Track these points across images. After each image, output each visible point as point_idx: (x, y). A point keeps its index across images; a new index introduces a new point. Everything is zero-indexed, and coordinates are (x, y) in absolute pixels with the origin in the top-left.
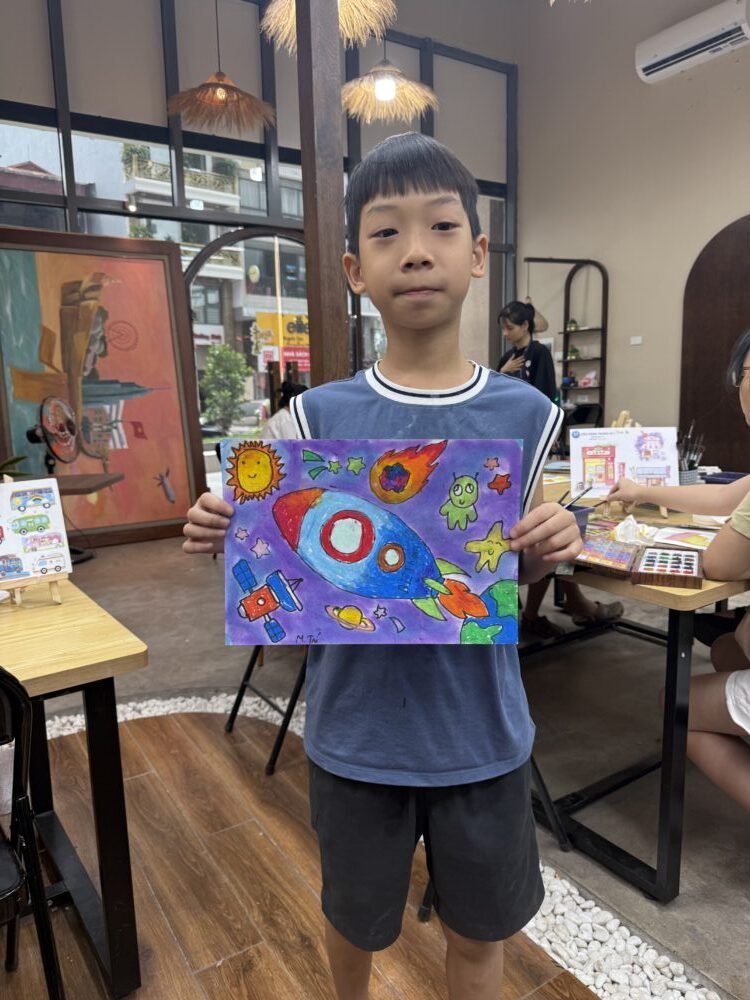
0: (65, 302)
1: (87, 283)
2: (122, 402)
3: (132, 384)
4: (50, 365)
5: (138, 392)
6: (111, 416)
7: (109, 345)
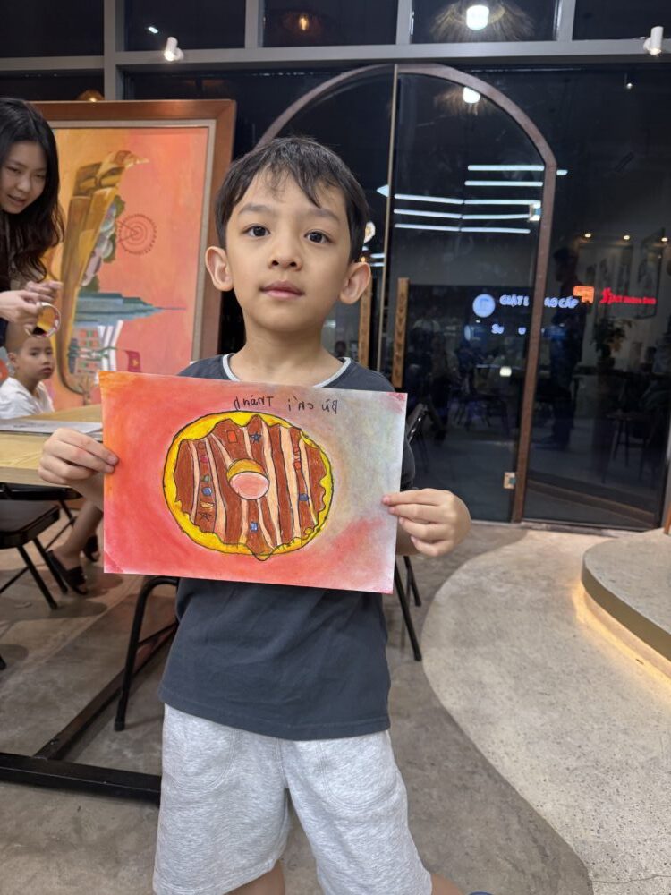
0: (77, 191)
1: (106, 165)
2: (120, 323)
3: (136, 300)
5: (143, 311)
6: (103, 340)
7: (118, 245)
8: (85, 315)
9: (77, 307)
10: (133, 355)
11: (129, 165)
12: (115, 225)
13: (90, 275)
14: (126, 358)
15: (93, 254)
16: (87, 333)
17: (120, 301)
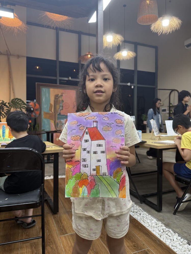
0: (55, 99)
1: (60, 95)
2: (65, 119)
4: (51, 111)
6: (63, 122)
7: (63, 107)
8: (58, 118)
11: (64, 95)
12: (62, 104)
13: (59, 112)
16: (60, 121)
17: (65, 116)
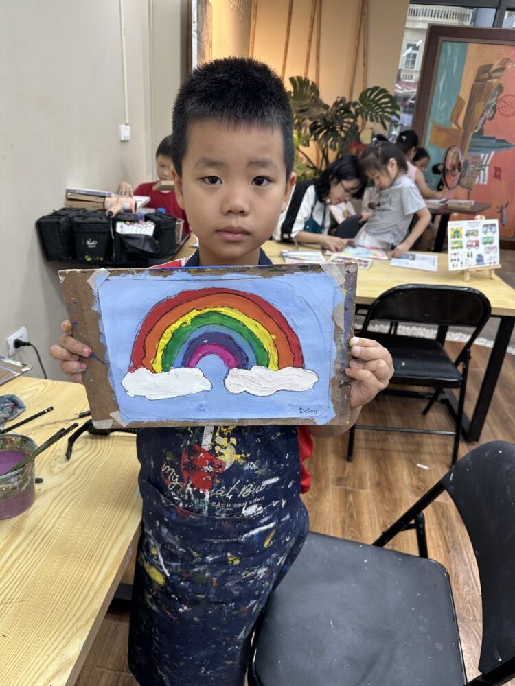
0: (477, 80)
1: (496, 66)
2: (493, 153)
3: (503, 141)
4: (456, 123)
5: (506, 147)
6: (483, 161)
7: (497, 112)
8: (474, 148)
9: (471, 143)
10: (497, 169)
11: (509, 66)
12: (497, 100)
13: (479, 126)
14: (493, 171)
15: (482, 115)
16: (474, 157)
17: (494, 141)
